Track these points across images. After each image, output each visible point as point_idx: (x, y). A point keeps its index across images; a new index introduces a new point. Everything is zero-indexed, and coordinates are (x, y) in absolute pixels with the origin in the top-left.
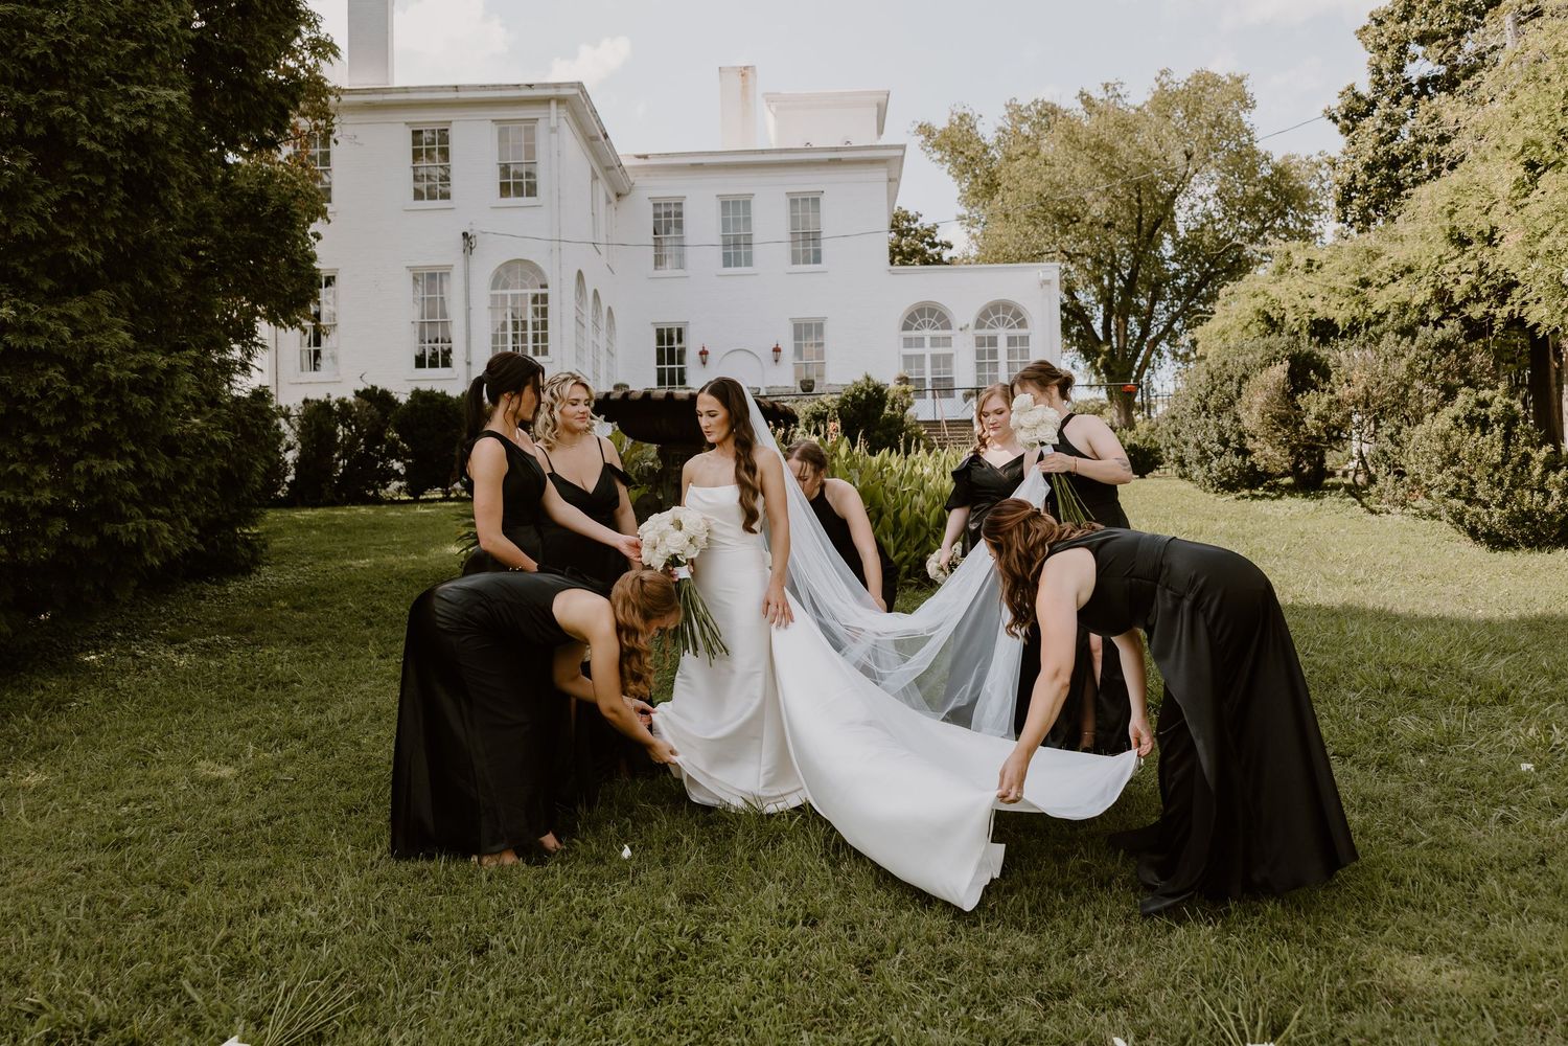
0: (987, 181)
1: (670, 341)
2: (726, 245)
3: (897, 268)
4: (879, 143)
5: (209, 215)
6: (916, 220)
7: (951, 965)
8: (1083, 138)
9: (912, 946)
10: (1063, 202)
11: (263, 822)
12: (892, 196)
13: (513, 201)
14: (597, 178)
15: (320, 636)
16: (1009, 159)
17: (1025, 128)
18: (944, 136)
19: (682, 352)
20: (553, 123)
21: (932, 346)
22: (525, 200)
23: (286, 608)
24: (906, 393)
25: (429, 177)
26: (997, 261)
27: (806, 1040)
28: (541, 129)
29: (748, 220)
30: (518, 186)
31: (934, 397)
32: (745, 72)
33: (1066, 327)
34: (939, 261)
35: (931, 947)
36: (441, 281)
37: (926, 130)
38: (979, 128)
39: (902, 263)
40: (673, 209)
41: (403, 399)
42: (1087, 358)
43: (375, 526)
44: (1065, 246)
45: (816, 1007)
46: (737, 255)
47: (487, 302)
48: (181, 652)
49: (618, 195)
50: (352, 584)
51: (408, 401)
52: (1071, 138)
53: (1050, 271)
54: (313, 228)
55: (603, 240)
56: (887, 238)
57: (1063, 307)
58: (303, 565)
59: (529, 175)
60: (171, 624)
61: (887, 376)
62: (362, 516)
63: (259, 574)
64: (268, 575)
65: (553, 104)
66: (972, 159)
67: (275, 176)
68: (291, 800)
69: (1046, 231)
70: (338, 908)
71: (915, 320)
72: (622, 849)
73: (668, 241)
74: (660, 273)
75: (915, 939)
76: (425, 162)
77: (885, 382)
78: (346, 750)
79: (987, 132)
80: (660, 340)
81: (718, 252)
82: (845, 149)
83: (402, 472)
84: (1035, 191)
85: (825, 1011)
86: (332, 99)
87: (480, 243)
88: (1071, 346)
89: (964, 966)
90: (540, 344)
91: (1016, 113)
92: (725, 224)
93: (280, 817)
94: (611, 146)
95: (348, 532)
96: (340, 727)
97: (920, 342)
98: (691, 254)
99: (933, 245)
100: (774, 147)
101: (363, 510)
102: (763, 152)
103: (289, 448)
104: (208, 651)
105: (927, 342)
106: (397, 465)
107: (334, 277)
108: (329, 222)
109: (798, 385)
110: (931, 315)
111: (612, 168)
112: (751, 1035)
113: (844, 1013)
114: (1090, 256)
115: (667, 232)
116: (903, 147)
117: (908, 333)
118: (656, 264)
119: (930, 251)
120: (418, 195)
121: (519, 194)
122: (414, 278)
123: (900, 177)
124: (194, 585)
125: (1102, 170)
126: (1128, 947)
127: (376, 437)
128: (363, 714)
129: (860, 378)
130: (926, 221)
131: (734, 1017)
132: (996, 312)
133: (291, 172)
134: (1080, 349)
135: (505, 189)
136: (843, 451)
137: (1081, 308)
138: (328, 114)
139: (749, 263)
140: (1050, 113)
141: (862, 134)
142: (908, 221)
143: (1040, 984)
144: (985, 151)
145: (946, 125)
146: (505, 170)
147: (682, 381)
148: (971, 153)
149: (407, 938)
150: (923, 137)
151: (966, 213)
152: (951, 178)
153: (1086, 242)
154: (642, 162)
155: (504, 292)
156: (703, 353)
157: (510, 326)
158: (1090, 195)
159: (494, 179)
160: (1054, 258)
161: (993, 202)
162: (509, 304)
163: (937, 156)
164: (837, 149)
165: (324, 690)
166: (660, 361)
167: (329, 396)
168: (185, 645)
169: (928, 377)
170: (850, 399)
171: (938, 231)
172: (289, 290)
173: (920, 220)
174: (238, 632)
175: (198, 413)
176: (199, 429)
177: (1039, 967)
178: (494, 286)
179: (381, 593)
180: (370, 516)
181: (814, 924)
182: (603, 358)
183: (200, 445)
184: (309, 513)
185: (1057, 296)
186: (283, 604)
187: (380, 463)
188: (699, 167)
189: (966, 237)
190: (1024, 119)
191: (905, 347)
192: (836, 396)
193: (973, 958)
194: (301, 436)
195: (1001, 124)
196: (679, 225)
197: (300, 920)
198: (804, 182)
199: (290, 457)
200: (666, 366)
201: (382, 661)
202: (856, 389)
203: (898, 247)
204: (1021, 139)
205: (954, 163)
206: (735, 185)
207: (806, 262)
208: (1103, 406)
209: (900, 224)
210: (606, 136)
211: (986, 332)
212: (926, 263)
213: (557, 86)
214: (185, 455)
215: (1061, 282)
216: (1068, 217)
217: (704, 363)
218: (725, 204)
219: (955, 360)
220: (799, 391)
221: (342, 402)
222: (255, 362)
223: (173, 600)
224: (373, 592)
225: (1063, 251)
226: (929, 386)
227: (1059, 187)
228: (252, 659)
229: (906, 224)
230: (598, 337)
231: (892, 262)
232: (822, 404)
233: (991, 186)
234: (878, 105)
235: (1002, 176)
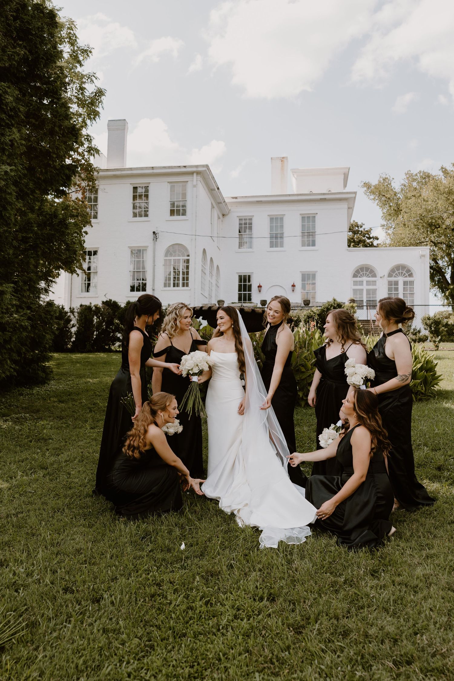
0: (396, 209)
1: (245, 281)
2: (271, 237)
3: (352, 248)
4: (344, 191)
5: (32, 223)
6: (361, 227)
7: (345, 634)
8: (442, 188)
9: (324, 619)
10: (432, 218)
11: (14, 514)
12: (350, 215)
13: (176, 217)
14: (214, 207)
15: (67, 416)
16: (407, 198)
17: (415, 184)
18: (376, 188)
19: (250, 286)
20: (195, 183)
21: (367, 285)
22: (181, 217)
23: (56, 401)
24: (352, 307)
25: (140, 207)
26: (399, 246)
27: (258, 679)
28: (189, 186)
29: (282, 227)
30: (178, 211)
31: (367, 309)
32: (283, 160)
33: (432, 277)
34: (372, 245)
35: (336, 622)
36: (143, 253)
37: (367, 185)
38: (392, 184)
39: (354, 246)
40: (248, 221)
41: (123, 305)
42: (443, 292)
43: (105, 363)
44: (433, 239)
45: (266, 657)
46: (277, 243)
47: (163, 263)
48: (6, 421)
49: (223, 215)
50: (88, 391)
51: (125, 307)
52: (436, 188)
53: (425, 251)
54: (84, 229)
55: (215, 235)
56: (346, 235)
57: (431, 267)
58: (70, 381)
59: (183, 206)
60: (5, 407)
61: (344, 298)
62: (101, 358)
63: (49, 384)
64: (53, 385)
65: (195, 175)
66: (389, 198)
67: (69, 206)
68: (30, 503)
69: (423, 232)
70: (35, 568)
71: (359, 273)
72: (180, 545)
73: (245, 236)
74: (241, 250)
75: (327, 615)
76: (138, 201)
77: (343, 302)
78: (63, 477)
79: (396, 186)
80: (240, 281)
81: (268, 240)
82: (328, 194)
83: (121, 338)
84: (418, 213)
85: (271, 659)
86: (95, 173)
87: (160, 236)
88: (434, 286)
89: (353, 636)
90: (185, 282)
91: (410, 177)
92: (271, 228)
93: (22, 513)
94: (220, 193)
95: (93, 366)
96: (64, 464)
97: (361, 283)
98: (256, 242)
99: (369, 238)
100: (295, 193)
101: (102, 355)
102: (289, 195)
103: (73, 326)
104: (17, 421)
105: (365, 283)
106: (119, 335)
107: (97, 251)
108: (92, 226)
109: (303, 303)
110: (367, 271)
111: (221, 203)
112: (227, 673)
113: (282, 662)
114: (445, 244)
115: (245, 232)
116: (355, 193)
117: (355, 279)
118: (239, 246)
119: (368, 241)
120: (135, 215)
121: (178, 214)
122: (131, 251)
123: (354, 207)
124: (19, 388)
125: (451, 203)
126: (449, 631)
127: (110, 322)
128: (76, 458)
129: (331, 300)
130: (366, 227)
131: (220, 660)
132: (398, 270)
133: (76, 204)
134: (439, 287)
135: (172, 212)
136: (317, 336)
137: (440, 268)
138: (93, 180)
139: (282, 246)
140: (426, 177)
141: (336, 187)
142: (358, 227)
143: (395, 653)
144: (395, 195)
145: (377, 183)
146: (173, 204)
147: (250, 299)
148: (388, 196)
149: (63, 589)
150: (365, 189)
151: (385, 223)
152: (378, 207)
153: (443, 237)
154: (235, 200)
155: (170, 258)
156: (260, 287)
157: (172, 273)
158: (445, 215)
159: (167, 208)
160: (427, 245)
161: (398, 218)
162: (172, 263)
163: (372, 197)
164: (324, 194)
165: (62, 444)
166: (240, 290)
167: (91, 304)
168: (8, 418)
169: (365, 300)
170: (325, 309)
171: (372, 231)
172: (64, 257)
173: (364, 227)
174: (33, 412)
175: (17, 312)
176: (17, 319)
177: (396, 641)
178: (166, 255)
179: (99, 396)
180: (104, 358)
181: (273, 600)
182: (214, 288)
183: (16, 327)
184: (79, 355)
185: (428, 262)
186: (55, 400)
187: (112, 334)
188: (260, 202)
189: (385, 234)
190: (414, 180)
191: (354, 285)
192: (319, 308)
193: (358, 630)
194: (78, 321)
195: (403, 182)
196: (250, 228)
197: (14, 574)
198: (308, 209)
199: (74, 330)
200: (242, 292)
201: (92, 430)
202: (329, 305)
203: (352, 239)
204: (412, 189)
205: (380, 201)
206: (276, 210)
207: (309, 245)
208: (450, 314)
209: (354, 229)
210: (218, 189)
211: (393, 279)
212: (366, 246)
213: (197, 166)
214: (9, 331)
215: (430, 255)
216: (434, 225)
217: (260, 291)
218: (272, 219)
219: (378, 292)
220: (303, 305)
221: (96, 306)
222: (51, 289)
223: (9, 395)
224: (96, 395)
225: (432, 241)
226: (365, 304)
227: (430, 211)
228: (35, 426)
229: (357, 228)
230: (212, 278)
231: (349, 246)
232: (312, 311)
233: (398, 211)
234: (344, 174)
235: (403, 206)
